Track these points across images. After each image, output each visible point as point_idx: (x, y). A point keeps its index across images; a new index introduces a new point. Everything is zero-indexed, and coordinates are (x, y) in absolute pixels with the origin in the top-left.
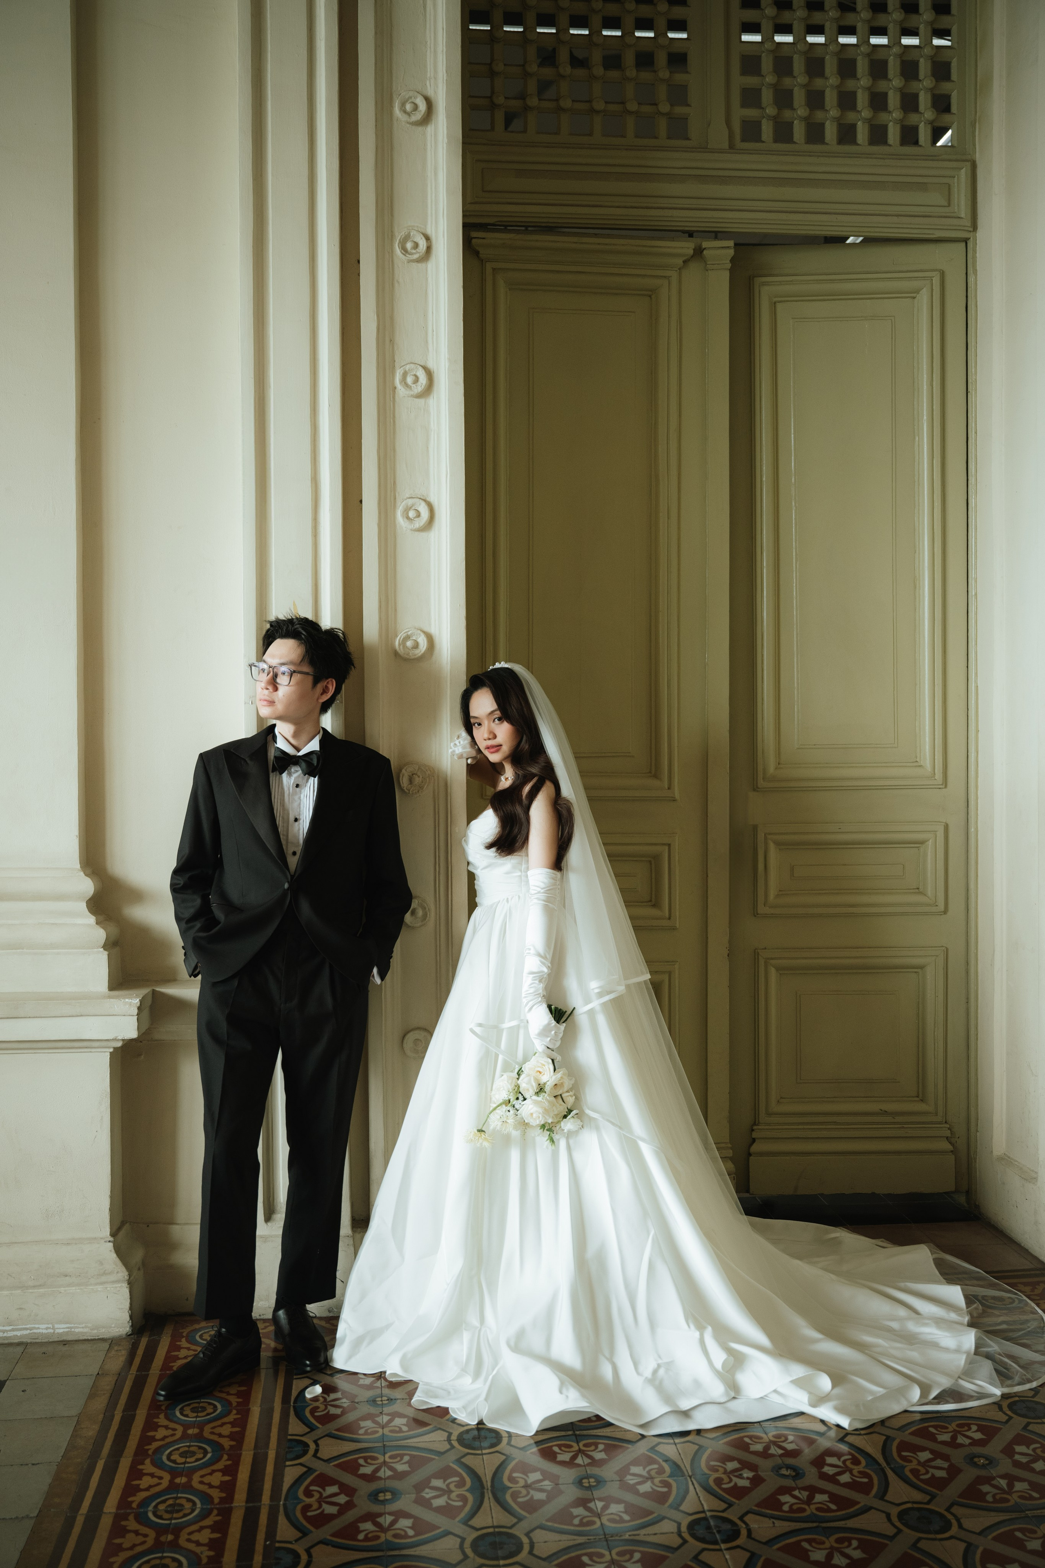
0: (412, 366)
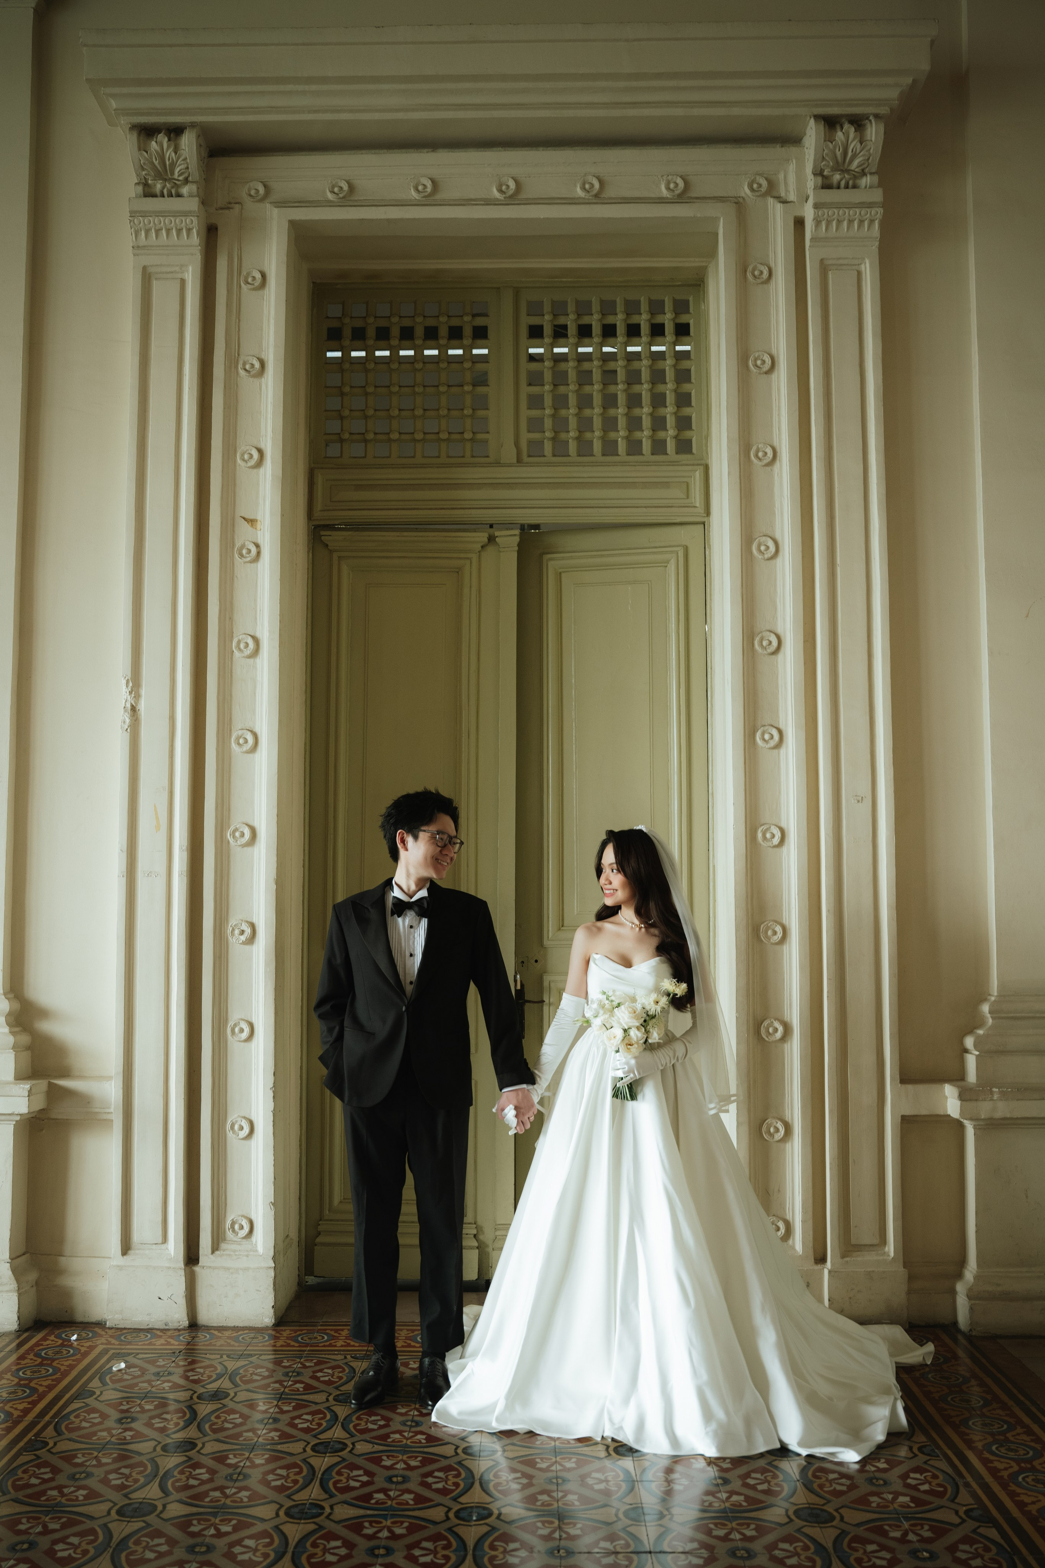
0: (244, 636)
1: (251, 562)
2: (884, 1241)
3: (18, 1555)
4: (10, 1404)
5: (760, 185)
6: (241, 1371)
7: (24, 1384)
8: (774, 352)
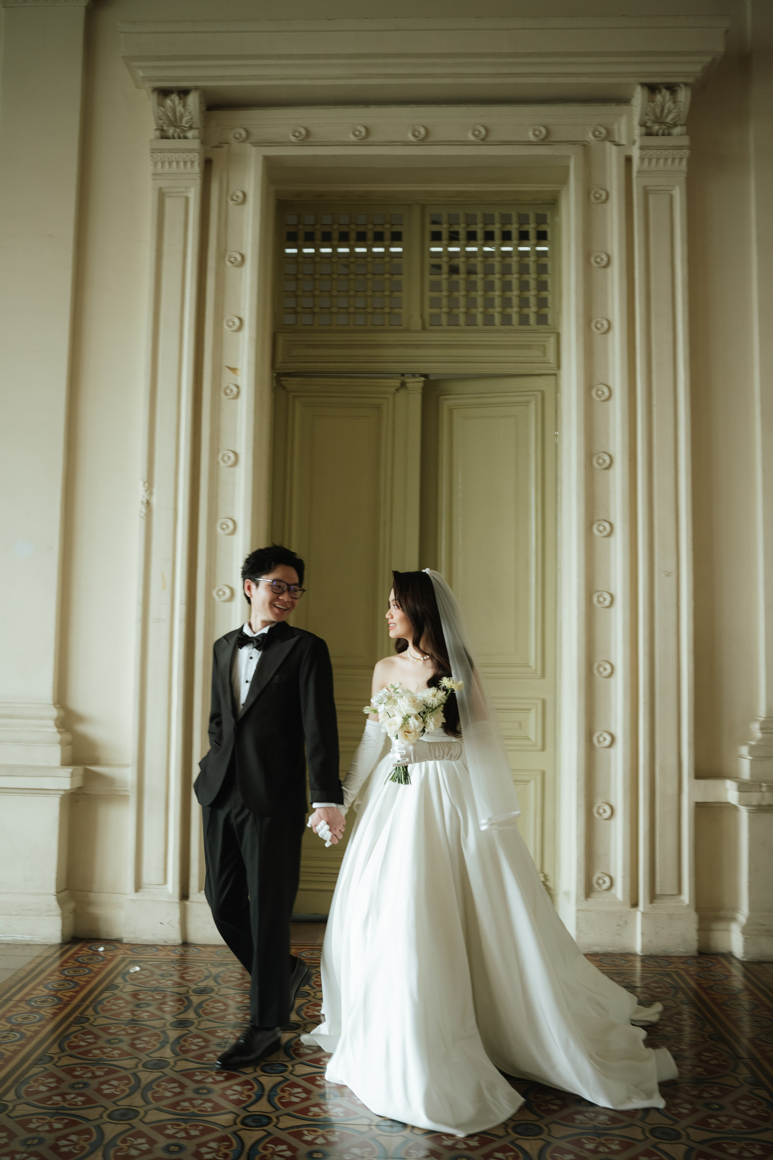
0: (227, 451)
1: (233, 399)
2: (680, 892)
3: (77, 1091)
4: (61, 993)
5: (600, 133)
6: (222, 975)
7: (69, 979)
8: (609, 252)
